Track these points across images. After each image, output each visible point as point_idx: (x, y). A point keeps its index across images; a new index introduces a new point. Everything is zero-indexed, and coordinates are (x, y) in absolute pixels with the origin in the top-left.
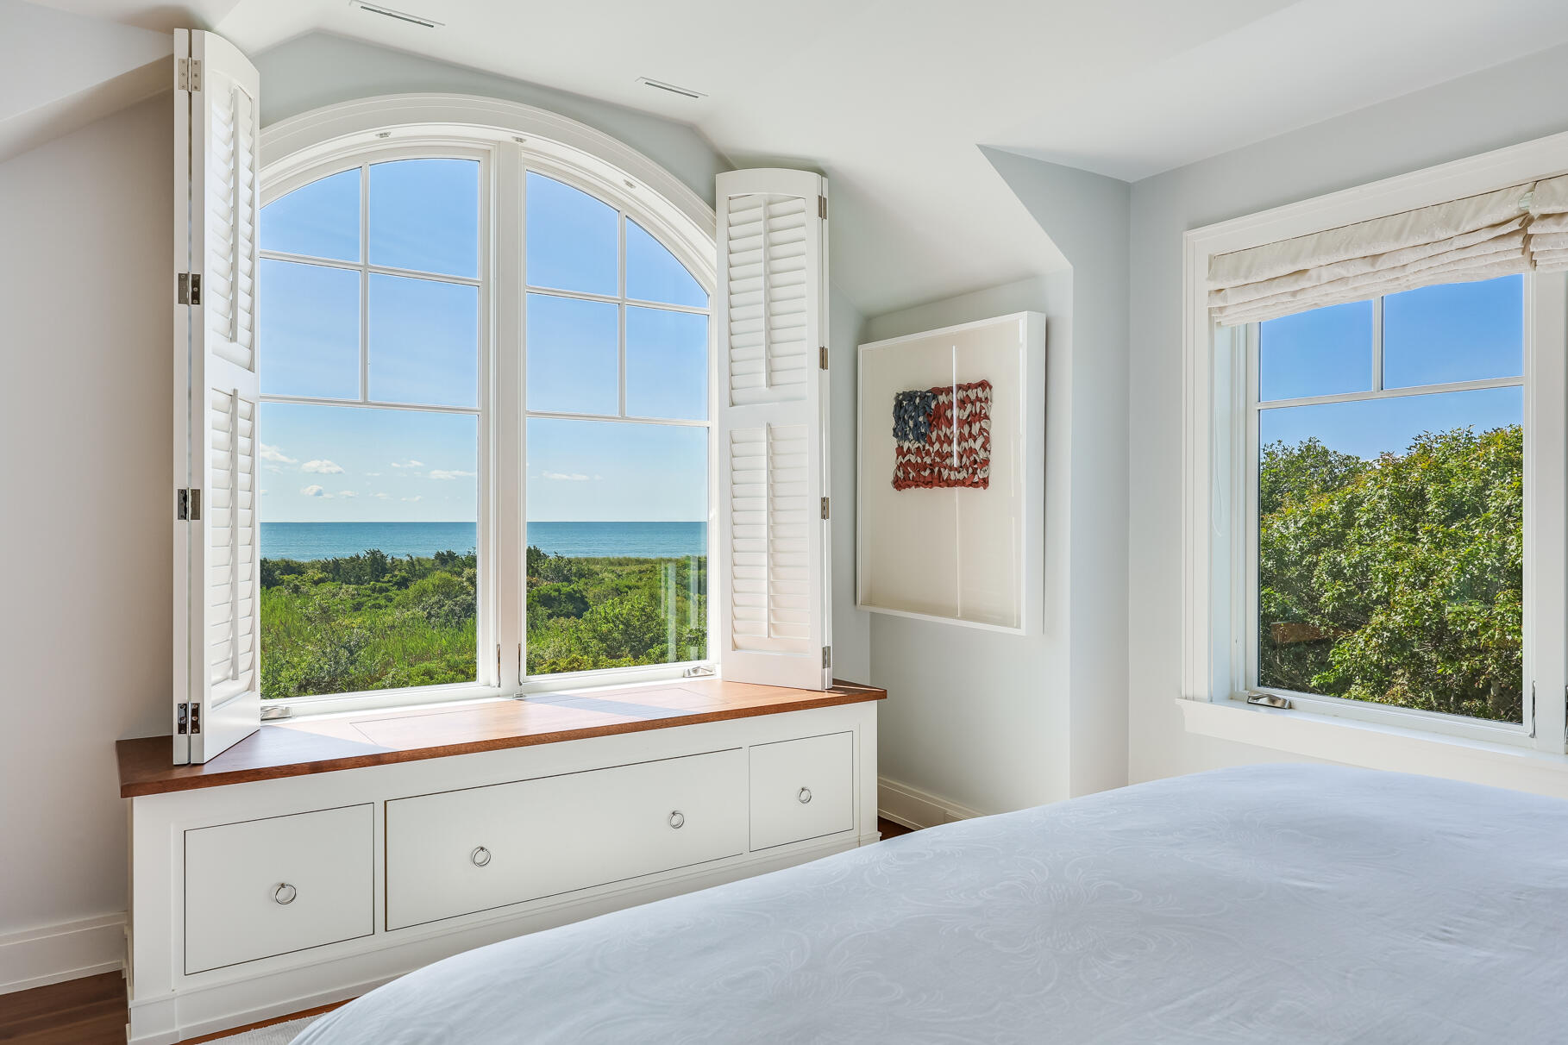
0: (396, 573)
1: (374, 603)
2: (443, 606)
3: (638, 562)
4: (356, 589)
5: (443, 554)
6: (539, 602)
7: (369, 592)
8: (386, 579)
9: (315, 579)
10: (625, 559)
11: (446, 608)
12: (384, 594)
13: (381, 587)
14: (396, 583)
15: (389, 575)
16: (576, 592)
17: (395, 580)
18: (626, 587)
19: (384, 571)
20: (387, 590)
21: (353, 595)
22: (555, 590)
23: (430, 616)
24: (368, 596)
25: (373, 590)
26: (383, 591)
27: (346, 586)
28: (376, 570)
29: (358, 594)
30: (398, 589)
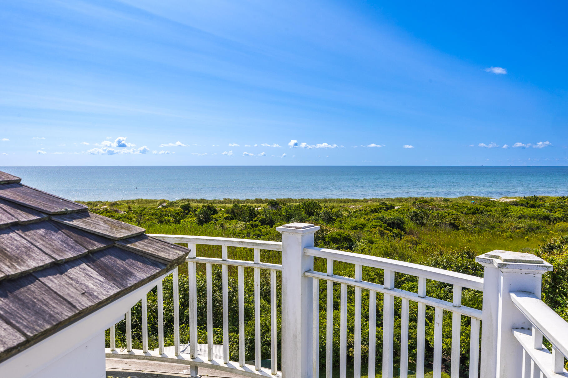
3: (354, 201)
4: (244, 224)
6: (332, 240)
7: (250, 226)
8: (255, 219)
9: (225, 216)
10: (347, 199)
12: (257, 228)
14: (260, 221)
15: (257, 217)
16: (348, 236)
21: (244, 227)
22: (338, 235)
24: (250, 228)
25: (252, 225)
26: (256, 226)
27: (239, 222)
28: (251, 215)
29: (246, 227)
30: (262, 225)
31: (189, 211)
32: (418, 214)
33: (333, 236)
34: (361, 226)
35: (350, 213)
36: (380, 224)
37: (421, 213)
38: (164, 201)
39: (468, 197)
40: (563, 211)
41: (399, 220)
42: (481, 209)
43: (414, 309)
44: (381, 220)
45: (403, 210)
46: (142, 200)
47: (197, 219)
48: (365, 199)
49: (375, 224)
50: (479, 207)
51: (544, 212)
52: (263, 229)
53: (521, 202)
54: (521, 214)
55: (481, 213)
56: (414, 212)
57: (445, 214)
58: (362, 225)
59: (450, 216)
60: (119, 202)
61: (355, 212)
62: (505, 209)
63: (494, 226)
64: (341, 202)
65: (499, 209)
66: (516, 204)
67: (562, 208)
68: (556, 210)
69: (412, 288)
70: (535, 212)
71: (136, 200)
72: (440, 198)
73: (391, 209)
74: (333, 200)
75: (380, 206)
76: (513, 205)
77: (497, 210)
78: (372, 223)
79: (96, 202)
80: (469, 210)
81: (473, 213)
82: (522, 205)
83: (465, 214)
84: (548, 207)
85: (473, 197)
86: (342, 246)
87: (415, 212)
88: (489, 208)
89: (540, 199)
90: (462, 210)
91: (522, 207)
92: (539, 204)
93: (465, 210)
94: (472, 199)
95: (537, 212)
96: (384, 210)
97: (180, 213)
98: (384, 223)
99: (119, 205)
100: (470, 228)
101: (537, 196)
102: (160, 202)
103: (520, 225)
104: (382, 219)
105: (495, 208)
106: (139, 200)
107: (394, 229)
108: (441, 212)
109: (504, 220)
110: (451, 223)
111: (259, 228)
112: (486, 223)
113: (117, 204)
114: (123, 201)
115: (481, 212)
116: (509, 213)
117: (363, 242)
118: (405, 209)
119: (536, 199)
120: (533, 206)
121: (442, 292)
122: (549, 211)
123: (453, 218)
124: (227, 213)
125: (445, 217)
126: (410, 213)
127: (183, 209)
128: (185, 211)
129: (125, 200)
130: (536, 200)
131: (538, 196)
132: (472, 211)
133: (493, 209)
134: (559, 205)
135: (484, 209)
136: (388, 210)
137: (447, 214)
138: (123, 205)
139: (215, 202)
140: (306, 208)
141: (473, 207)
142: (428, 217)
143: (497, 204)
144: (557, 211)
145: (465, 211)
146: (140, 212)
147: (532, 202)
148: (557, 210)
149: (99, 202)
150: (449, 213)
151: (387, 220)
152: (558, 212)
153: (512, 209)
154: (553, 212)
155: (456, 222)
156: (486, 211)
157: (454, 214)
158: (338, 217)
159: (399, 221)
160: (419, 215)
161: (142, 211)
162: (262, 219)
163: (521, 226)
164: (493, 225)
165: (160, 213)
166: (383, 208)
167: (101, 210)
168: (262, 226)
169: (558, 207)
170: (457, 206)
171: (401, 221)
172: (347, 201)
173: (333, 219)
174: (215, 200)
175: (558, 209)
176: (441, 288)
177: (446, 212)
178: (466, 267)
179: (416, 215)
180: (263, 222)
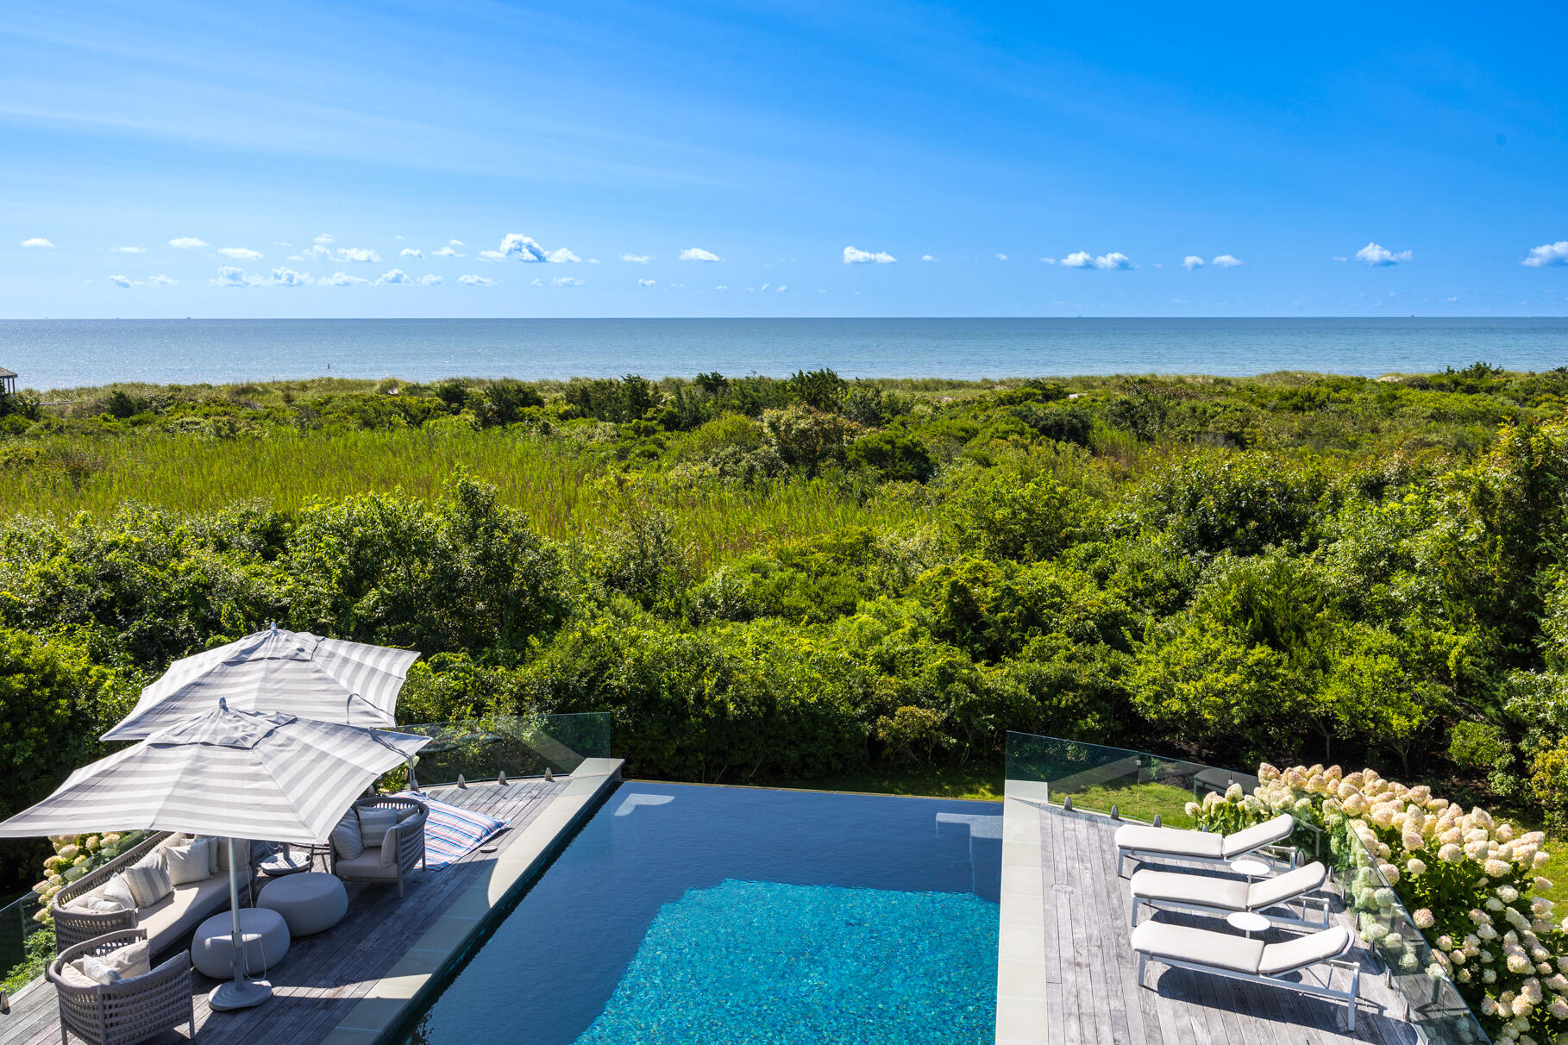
0: (660, 406)
1: (642, 449)
2: (740, 461)
3: (952, 385)
4: (615, 429)
5: (707, 377)
6: (865, 457)
7: (631, 433)
8: (649, 415)
9: (561, 412)
10: (933, 381)
11: (743, 463)
12: (652, 437)
13: (646, 427)
14: (662, 421)
15: (653, 410)
16: (915, 445)
17: (661, 416)
18: (963, 430)
19: (648, 404)
20: (654, 431)
21: (612, 437)
22: (887, 442)
23: (723, 473)
24: (632, 438)
25: (637, 431)
26: (649, 432)
27: (601, 424)
28: (637, 402)
29: (619, 436)
30: (666, 430)
31: (462, 405)
32: (1136, 407)
33: (870, 445)
34: (963, 434)
35: (937, 409)
36: (1018, 429)
37: (1142, 405)
38: (394, 384)
39: (1286, 373)
40: (1559, 402)
41: (1076, 417)
42: (1322, 397)
43: (1089, 608)
44: (1025, 418)
45: (1093, 401)
46: (330, 380)
47: (477, 415)
48: (986, 381)
49: (1003, 427)
50: (1313, 391)
51: (1503, 405)
52: (668, 439)
53: (1438, 381)
54: (1436, 409)
55: (1320, 408)
56: (1123, 403)
57: (1216, 409)
58: (967, 432)
59: (1229, 415)
60: (262, 385)
61: (950, 407)
62: (1390, 399)
63: (1355, 442)
64: (915, 387)
65: (1373, 396)
66: (1423, 385)
67: (1555, 393)
68: (1539, 398)
69: (1091, 557)
70: (1476, 404)
71: (313, 381)
72: (1204, 377)
73: (1058, 398)
74: (892, 381)
75: (1024, 390)
76: (1415, 387)
77: (1366, 399)
78: (996, 425)
79: (194, 386)
80: (1287, 399)
81: (1298, 408)
82: (1441, 387)
83: (1274, 409)
84: (1517, 391)
85: (1300, 373)
86: (897, 472)
87: (1126, 402)
88: (1344, 394)
89: (1492, 372)
90: (1264, 401)
91: (1439, 393)
92: (1490, 384)
93: (1274, 401)
94: (1296, 378)
95: (1485, 403)
96: (1038, 401)
97: (435, 409)
98: (1031, 427)
99: (259, 393)
100: (1286, 446)
101: (1485, 364)
102: (382, 386)
103: (1434, 437)
104: (1026, 416)
105: (1361, 395)
106: (320, 381)
107: (1061, 443)
108: (1200, 405)
109: (1387, 423)
110: (1231, 432)
111: (657, 436)
112: (1335, 433)
113: (255, 391)
114: (274, 383)
115: (1322, 405)
116: (1403, 406)
117: (962, 463)
118: (1098, 398)
119: (1481, 371)
120: (1471, 390)
121: (1182, 566)
122: (1518, 400)
123: (1238, 421)
124: (569, 402)
125: (1212, 417)
126: (1112, 406)
127: (444, 400)
128: (448, 406)
129: (279, 382)
130: (1481, 376)
131: (1488, 365)
132: (1295, 400)
133: (1357, 397)
134: (1547, 384)
135: (1328, 398)
136: (1048, 401)
137: (1220, 410)
138: (270, 393)
139: (545, 388)
140: (804, 388)
141: (1297, 392)
142: (1163, 416)
143: (1368, 386)
144: (1541, 402)
145: (1273, 403)
146: (317, 408)
147: (1469, 381)
148: (1543, 398)
149: (202, 386)
150: (1225, 407)
151: (1041, 419)
152: (1544, 405)
153: (1410, 397)
154: (1529, 403)
155: (1245, 429)
156: (1335, 401)
157: (1241, 411)
158: (898, 413)
159: (1075, 421)
160: (1137, 412)
161: (322, 404)
162: (670, 413)
163: (1436, 439)
164: (1354, 438)
165: (375, 409)
166: (1035, 394)
167: (201, 401)
168: (668, 434)
169: (1546, 391)
170: (1252, 392)
171: (1081, 421)
172: (933, 385)
173: (883, 418)
174: (547, 383)
175: (1546, 396)
176: (1179, 557)
177: (1217, 405)
178: (1259, 491)
179: (1128, 411)
180: (672, 423)
